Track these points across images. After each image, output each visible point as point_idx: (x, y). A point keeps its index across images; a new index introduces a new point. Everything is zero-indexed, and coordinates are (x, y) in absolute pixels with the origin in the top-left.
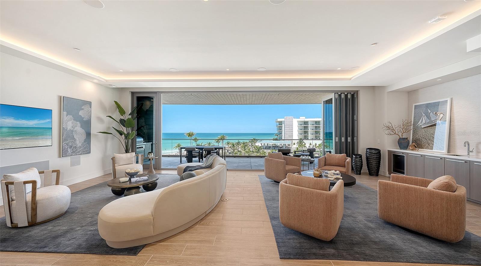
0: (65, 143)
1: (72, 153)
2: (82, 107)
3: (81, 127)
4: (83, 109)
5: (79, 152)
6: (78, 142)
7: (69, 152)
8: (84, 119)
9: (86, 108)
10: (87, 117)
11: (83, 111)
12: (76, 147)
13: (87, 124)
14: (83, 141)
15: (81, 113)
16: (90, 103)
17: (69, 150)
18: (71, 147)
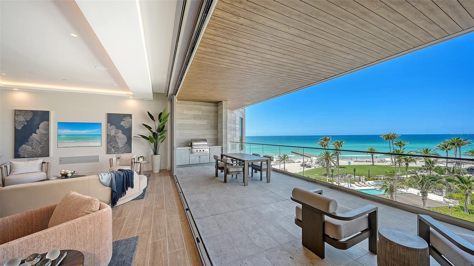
0: (110, 145)
1: (115, 151)
2: (123, 119)
3: (122, 133)
4: (124, 120)
5: (121, 151)
6: (120, 144)
7: (113, 151)
8: (125, 128)
9: (127, 119)
10: (128, 126)
11: (124, 122)
12: (118, 148)
13: (128, 132)
14: (125, 144)
15: (122, 123)
16: (130, 116)
17: (112, 149)
18: (114, 147)
